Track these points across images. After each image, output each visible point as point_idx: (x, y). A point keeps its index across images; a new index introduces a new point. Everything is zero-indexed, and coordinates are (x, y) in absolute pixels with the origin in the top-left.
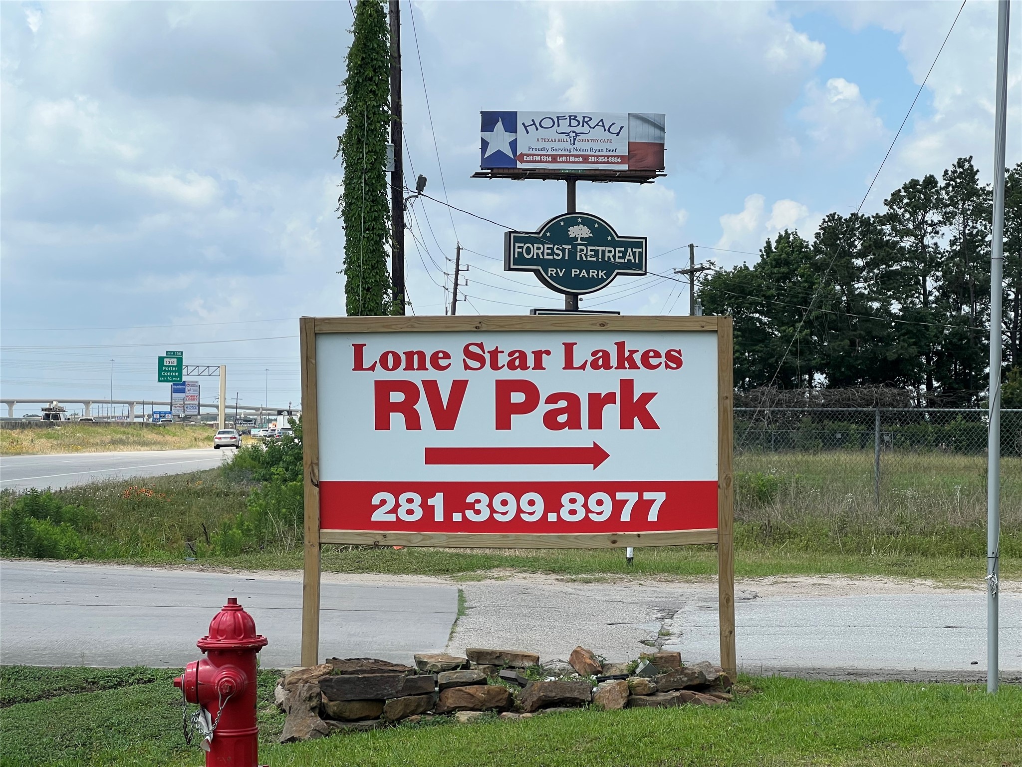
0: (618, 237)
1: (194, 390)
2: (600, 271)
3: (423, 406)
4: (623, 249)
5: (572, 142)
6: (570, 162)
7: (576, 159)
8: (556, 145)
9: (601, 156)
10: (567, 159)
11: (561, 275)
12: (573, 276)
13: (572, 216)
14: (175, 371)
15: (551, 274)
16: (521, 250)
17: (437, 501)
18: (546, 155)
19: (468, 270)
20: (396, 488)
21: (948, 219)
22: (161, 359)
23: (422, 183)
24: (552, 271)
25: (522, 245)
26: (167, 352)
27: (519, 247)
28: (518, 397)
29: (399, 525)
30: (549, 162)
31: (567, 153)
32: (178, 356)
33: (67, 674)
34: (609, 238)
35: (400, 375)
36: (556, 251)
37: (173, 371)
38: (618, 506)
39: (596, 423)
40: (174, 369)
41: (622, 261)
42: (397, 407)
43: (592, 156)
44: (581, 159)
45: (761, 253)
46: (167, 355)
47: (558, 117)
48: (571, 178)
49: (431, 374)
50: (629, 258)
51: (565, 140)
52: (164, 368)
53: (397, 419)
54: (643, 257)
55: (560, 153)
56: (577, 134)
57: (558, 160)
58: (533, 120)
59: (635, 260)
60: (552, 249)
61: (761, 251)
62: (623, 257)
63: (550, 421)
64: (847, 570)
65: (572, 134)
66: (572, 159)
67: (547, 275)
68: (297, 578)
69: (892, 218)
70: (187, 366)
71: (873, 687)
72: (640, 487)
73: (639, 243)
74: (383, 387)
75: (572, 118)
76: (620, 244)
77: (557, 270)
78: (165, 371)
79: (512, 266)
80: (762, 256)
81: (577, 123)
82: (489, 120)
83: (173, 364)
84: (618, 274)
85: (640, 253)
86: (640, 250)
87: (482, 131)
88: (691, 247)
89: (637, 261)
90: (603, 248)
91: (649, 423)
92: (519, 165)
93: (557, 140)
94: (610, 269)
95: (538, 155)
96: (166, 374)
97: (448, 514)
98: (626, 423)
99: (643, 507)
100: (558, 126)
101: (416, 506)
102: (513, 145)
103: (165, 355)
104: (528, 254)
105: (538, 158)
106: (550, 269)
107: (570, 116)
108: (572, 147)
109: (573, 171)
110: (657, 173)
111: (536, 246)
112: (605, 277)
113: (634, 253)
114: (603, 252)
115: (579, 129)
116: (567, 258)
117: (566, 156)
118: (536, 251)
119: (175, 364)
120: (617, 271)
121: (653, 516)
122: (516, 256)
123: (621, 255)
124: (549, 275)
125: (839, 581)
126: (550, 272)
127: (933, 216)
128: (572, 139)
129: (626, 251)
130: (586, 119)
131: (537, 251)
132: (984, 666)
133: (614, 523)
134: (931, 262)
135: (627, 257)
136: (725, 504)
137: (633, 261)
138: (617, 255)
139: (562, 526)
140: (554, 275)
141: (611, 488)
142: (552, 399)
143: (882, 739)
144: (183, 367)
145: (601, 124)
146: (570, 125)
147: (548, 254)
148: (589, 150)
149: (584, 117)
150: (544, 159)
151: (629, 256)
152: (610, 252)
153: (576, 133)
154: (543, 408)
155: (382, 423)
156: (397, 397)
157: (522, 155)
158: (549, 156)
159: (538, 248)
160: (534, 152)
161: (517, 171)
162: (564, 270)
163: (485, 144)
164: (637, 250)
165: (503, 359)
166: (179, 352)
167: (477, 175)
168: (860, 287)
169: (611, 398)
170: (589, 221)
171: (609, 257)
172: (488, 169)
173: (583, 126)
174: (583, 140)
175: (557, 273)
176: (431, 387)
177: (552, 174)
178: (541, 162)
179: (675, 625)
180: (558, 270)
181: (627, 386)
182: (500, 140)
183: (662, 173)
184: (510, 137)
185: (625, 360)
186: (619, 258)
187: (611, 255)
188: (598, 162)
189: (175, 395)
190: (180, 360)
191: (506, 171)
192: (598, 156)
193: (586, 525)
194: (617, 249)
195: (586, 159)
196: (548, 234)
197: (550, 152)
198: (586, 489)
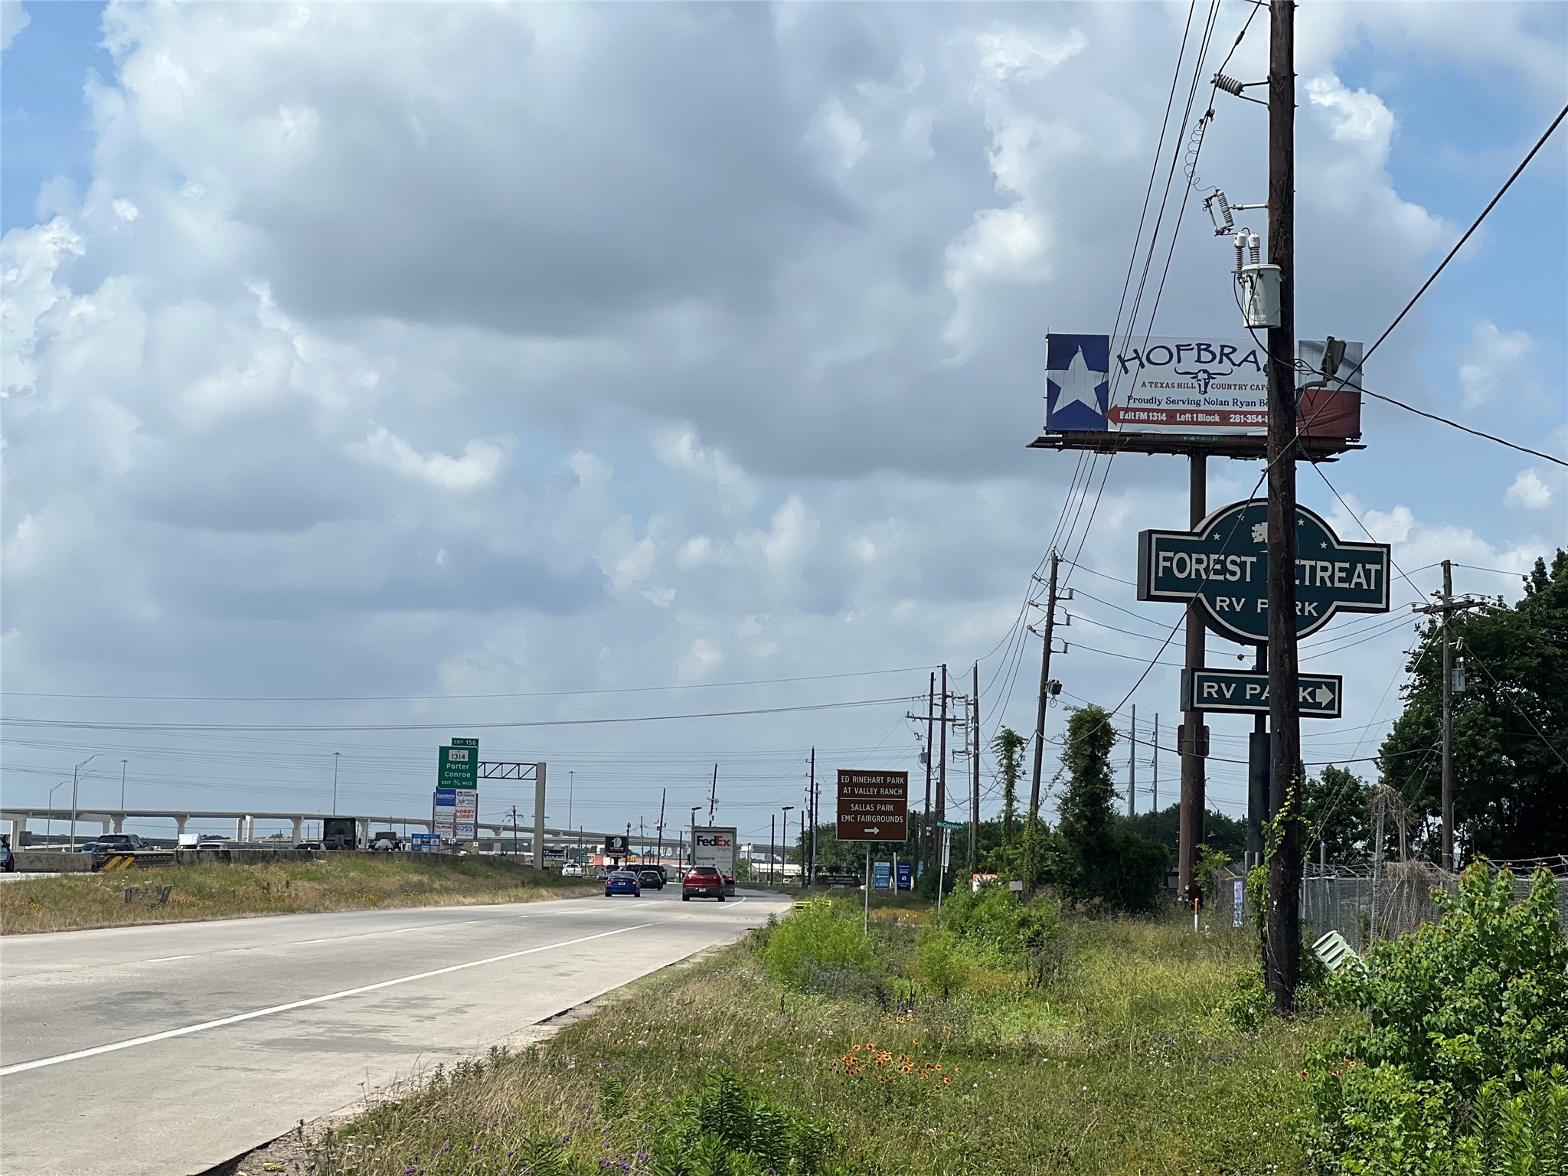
0: (1340, 543)
1: (470, 802)
2: (1307, 604)
4: (1347, 565)
5: (1203, 389)
6: (1198, 423)
7: (1209, 419)
8: (1176, 394)
9: (1251, 413)
10: (1192, 418)
11: (1238, 609)
12: (1259, 611)
14: (466, 771)
15: (1221, 606)
16: (1168, 564)
18: (1157, 411)
19: (1071, 598)
22: (444, 751)
24: (1222, 602)
25: (1171, 554)
26: (453, 739)
27: (1166, 559)
30: (1161, 422)
31: (1193, 407)
32: (471, 746)
34: (1324, 545)
36: (1230, 567)
37: (462, 771)
40: (464, 767)
41: (1346, 585)
43: (1235, 413)
44: (1217, 418)
45: (1525, 584)
46: (453, 744)
47: (1178, 347)
48: (1199, 451)
50: (1359, 580)
51: (1190, 385)
52: (448, 765)
54: (1382, 580)
55: (1181, 406)
56: (1210, 376)
57: (1178, 419)
58: (1136, 351)
59: (1369, 585)
60: (1223, 563)
61: (1525, 579)
62: (1348, 579)
65: (1201, 376)
66: (1201, 418)
67: (1214, 608)
70: (484, 763)
73: (1377, 555)
75: (1202, 347)
76: (1343, 556)
77: (1231, 601)
78: (450, 770)
79: (1153, 592)
80: (1528, 588)
81: (1210, 357)
82: (1061, 350)
83: (462, 760)
84: (1338, 609)
85: (1379, 573)
86: (1378, 567)
87: (1049, 368)
88: (1447, 565)
89: (1373, 587)
90: (1313, 563)
92: (1112, 428)
93: (1176, 385)
94: (1324, 600)
95: (1143, 410)
96: (452, 775)
100: (1179, 361)
102: (1102, 392)
103: (450, 745)
104: (1181, 571)
105: (1144, 416)
106: (1218, 599)
107: (1199, 345)
108: (1202, 397)
109: (1203, 438)
110: (1347, 443)
111: (1194, 556)
112: (1315, 614)
113: (1367, 573)
114: (1313, 569)
115: (1213, 367)
116: (1248, 579)
117: (1191, 412)
118: (1195, 566)
119: (466, 759)
120: (1336, 604)
122: (1161, 575)
123: (1344, 575)
124: (1218, 609)
126: (1218, 604)
128: (1202, 383)
129: (1353, 568)
130: (1227, 350)
131: (1197, 566)
135: (1355, 580)
137: (1365, 587)
138: (1338, 574)
140: (1227, 609)
144: (479, 765)
145: (1251, 358)
146: (1199, 360)
147: (1216, 572)
148: (1231, 403)
149: (1223, 347)
150: (1155, 416)
151: (1359, 577)
152: (1324, 569)
153: (1209, 374)
157: (1117, 409)
158: (1162, 411)
159: (1199, 561)
160: (1137, 405)
161: (1107, 437)
162: (1243, 600)
163: (1053, 390)
164: (1373, 567)
166: (472, 740)
167: (1040, 443)
171: (1322, 578)
172: (1059, 433)
173: (1221, 362)
174: (1221, 386)
175: (1231, 605)
177: (1167, 443)
178: (1148, 421)
180: (1234, 599)
182: (1079, 384)
183: (1356, 444)
184: (1095, 379)
186: (1341, 580)
187: (1326, 575)
188: (1245, 424)
189: (439, 808)
190: (474, 754)
191: (1088, 437)
192: (1245, 413)
194: (1338, 565)
195: (1225, 418)
196: (1217, 537)
197: (1164, 406)
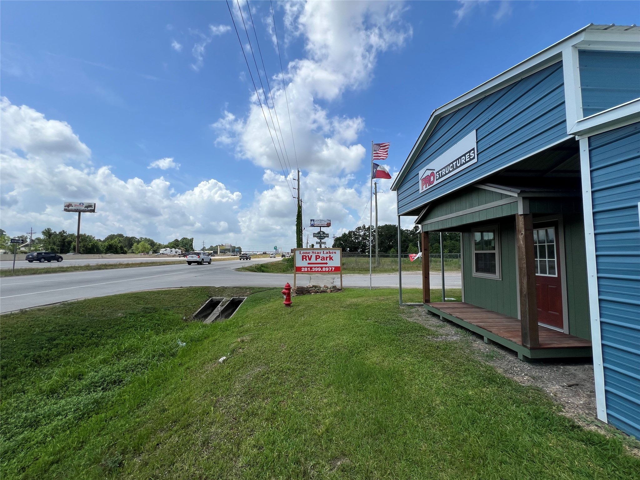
0: (326, 233)
3: (307, 258)
13: (321, 231)
16: (315, 235)
17: (309, 269)
20: (304, 267)
21: (362, 231)
23: (304, 228)
28: (318, 257)
29: (305, 271)
31: (320, 224)
33: (268, 288)
35: (305, 255)
36: (319, 235)
38: (329, 269)
39: (326, 260)
42: (304, 258)
49: (308, 254)
52: (275, 248)
53: (304, 259)
63: (321, 260)
64: (353, 273)
68: (293, 275)
69: (356, 231)
71: (357, 289)
72: (332, 267)
74: (303, 256)
90: (324, 235)
91: (332, 260)
94: (325, 237)
97: (310, 270)
98: (330, 260)
99: (332, 269)
101: (307, 269)
109: (321, 226)
121: (333, 270)
125: (352, 275)
127: (361, 231)
132: (369, 285)
133: (329, 271)
134: (360, 236)
136: (341, 269)
139: (323, 271)
141: (328, 267)
142: (322, 257)
143: (359, 297)
146: (320, 221)
154: (321, 258)
155: (303, 260)
156: (304, 257)
159: (317, 235)
162: (320, 237)
164: (328, 235)
165: (316, 253)
168: (353, 239)
169: (328, 257)
170: (322, 232)
173: (322, 220)
174: (322, 222)
176: (308, 256)
179: (335, 281)
181: (330, 256)
182: (312, 222)
183: (331, 226)
185: (330, 253)
188: (323, 225)
190: (277, 247)
193: (326, 271)
194: (326, 235)
196: (318, 233)
198: (326, 267)
